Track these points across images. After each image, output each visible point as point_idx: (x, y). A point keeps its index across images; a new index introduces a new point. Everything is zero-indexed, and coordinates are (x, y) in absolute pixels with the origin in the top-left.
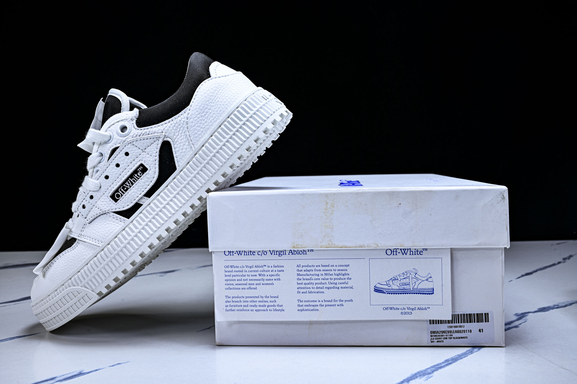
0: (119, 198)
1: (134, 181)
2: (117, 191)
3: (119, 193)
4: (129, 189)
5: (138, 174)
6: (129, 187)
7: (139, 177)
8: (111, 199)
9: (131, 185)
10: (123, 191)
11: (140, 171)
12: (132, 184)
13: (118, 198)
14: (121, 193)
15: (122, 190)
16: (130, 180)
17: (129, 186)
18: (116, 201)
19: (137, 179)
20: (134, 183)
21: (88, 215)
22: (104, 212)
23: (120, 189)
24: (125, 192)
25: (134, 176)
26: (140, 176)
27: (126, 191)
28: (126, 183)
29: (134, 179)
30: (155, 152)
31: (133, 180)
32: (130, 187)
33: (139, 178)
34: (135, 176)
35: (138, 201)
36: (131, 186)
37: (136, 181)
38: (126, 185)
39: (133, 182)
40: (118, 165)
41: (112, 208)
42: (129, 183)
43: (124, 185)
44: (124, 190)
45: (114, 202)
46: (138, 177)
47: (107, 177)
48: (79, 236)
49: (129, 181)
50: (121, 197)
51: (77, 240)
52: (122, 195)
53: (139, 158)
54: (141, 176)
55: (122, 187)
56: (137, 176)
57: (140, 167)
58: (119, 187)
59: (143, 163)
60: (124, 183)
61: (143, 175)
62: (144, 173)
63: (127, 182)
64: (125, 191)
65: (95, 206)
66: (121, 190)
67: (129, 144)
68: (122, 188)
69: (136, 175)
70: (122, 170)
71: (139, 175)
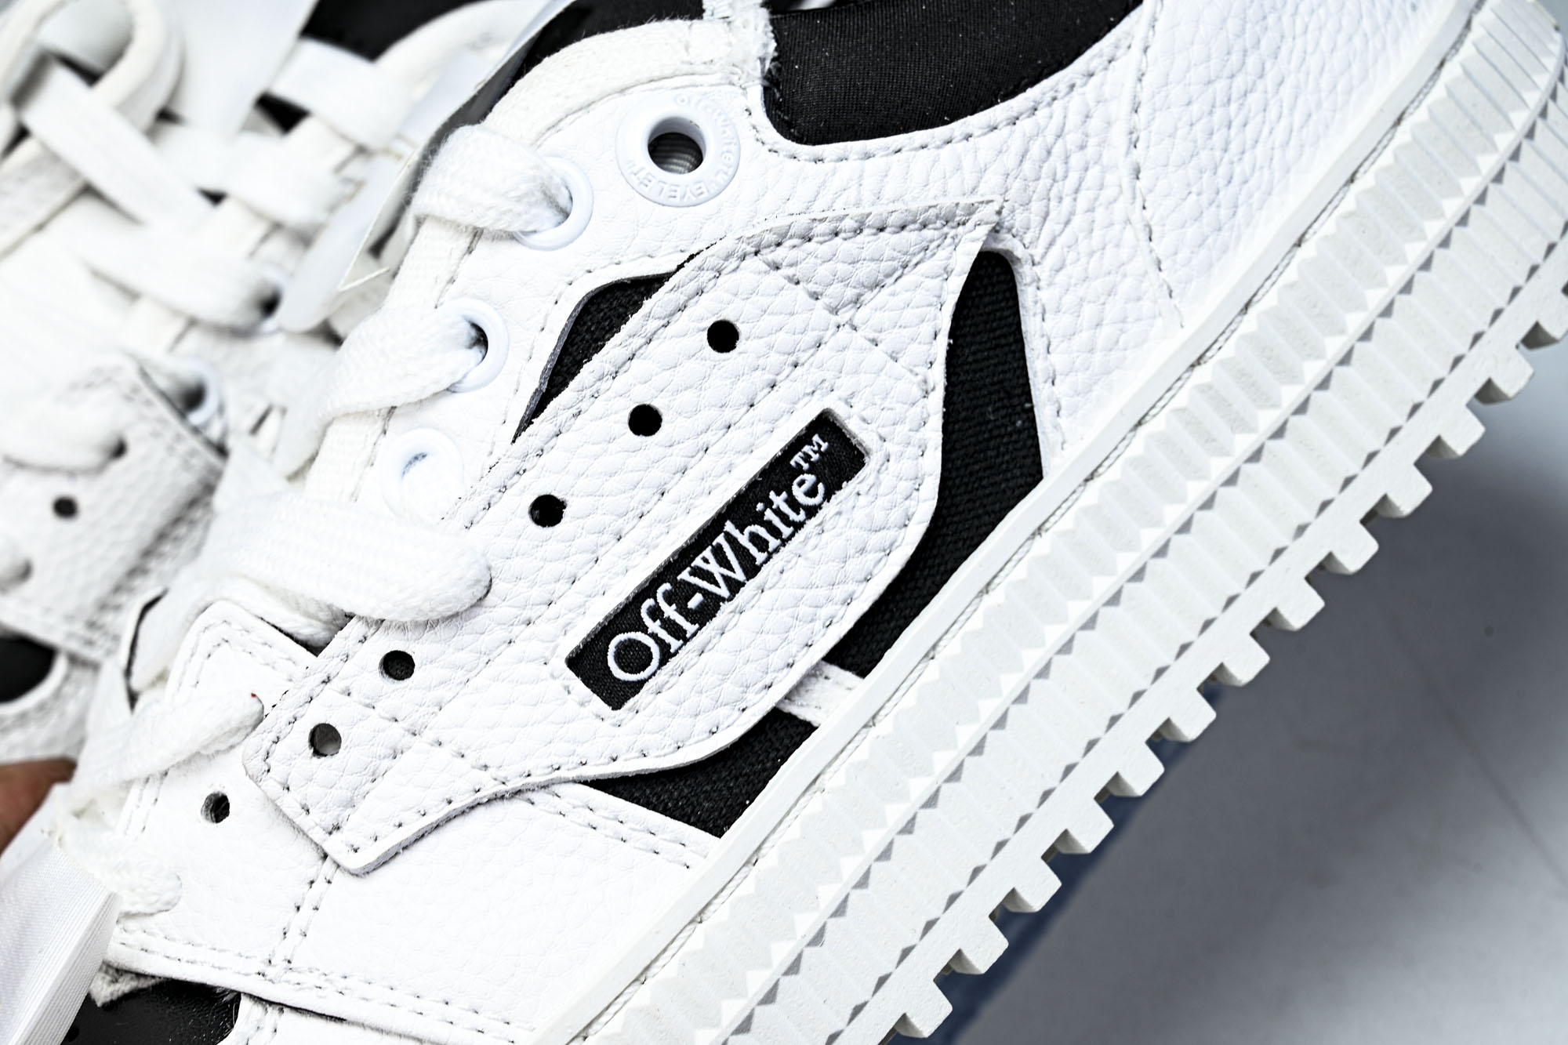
0: (642, 675)
1: (760, 543)
2: (626, 616)
3: (638, 636)
4: (725, 608)
5: (790, 493)
6: (724, 591)
7: (802, 516)
8: (577, 684)
9: (739, 575)
10: (680, 620)
11: (809, 472)
12: (752, 570)
13: (637, 671)
14: (663, 634)
15: (670, 611)
16: (735, 533)
17: (726, 578)
18: (616, 695)
19: (786, 531)
20: (760, 557)
21: (363, 806)
22: (512, 786)
23: (650, 602)
24: (689, 628)
25: (760, 506)
26: (812, 511)
27: (704, 615)
28: (698, 562)
29: (762, 532)
30: (927, 330)
31: (755, 539)
32: (735, 587)
33: (798, 526)
34: (769, 504)
35: (788, 697)
36: (743, 584)
37: (773, 543)
38: (697, 572)
39: (753, 550)
40: (645, 421)
41: (583, 752)
42: (723, 562)
43: (685, 575)
44: (683, 610)
45: (598, 704)
46: (793, 516)
47: (548, 511)
48: (269, 971)
49: (720, 539)
50: (663, 662)
51: (245, 1004)
52: (667, 655)
53: (806, 376)
54: (819, 507)
55: (667, 586)
56: (785, 508)
57: (811, 444)
58: (647, 590)
59: (841, 411)
60: (685, 555)
61: (827, 497)
62: (840, 488)
63: (707, 553)
64: (693, 623)
65: (429, 735)
66: (656, 613)
67: (752, 262)
68: (669, 598)
69: (779, 501)
70: (677, 459)
71: (804, 500)
